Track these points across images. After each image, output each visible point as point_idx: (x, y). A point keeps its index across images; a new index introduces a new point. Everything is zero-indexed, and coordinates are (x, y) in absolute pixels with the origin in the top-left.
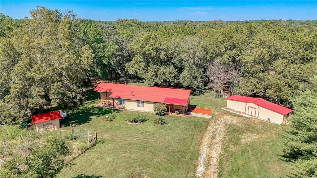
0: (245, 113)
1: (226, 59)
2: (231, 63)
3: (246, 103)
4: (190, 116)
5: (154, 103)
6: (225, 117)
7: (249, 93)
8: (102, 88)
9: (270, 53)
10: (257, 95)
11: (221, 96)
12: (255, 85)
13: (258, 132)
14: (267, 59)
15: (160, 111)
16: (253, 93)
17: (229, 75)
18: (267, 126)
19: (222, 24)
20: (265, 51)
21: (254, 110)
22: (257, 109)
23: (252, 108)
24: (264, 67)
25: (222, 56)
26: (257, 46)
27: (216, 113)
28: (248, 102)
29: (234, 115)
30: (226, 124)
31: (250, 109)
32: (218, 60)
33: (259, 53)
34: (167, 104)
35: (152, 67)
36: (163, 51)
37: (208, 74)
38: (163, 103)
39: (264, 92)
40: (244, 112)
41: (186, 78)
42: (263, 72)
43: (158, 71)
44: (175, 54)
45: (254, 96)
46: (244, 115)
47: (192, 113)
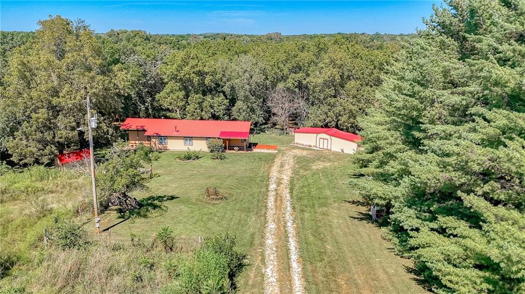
0: (316, 147)
1: (290, 85)
2: (297, 90)
3: (316, 135)
4: (253, 152)
5: (207, 138)
6: (293, 151)
7: (320, 124)
8: (129, 125)
9: (341, 74)
10: (329, 124)
11: (287, 133)
12: (326, 113)
13: (330, 160)
14: (338, 81)
15: (216, 147)
16: (324, 123)
17: (295, 105)
18: (340, 156)
19: (280, 39)
20: (335, 71)
21: (326, 141)
22: (330, 140)
23: (324, 139)
24: (336, 91)
25: (285, 81)
26: (327, 65)
27: (282, 148)
28: (319, 133)
29: (304, 149)
30: (295, 157)
31: (322, 140)
32: (281, 85)
33: (329, 74)
34: (223, 139)
35: (195, 97)
36: (208, 76)
37: (269, 104)
38: (219, 138)
39: (336, 120)
40: (315, 145)
41: (241, 111)
42: (335, 97)
43: (202, 102)
44: (224, 79)
45: (326, 126)
46: (315, 148)
47: (254, 149)
